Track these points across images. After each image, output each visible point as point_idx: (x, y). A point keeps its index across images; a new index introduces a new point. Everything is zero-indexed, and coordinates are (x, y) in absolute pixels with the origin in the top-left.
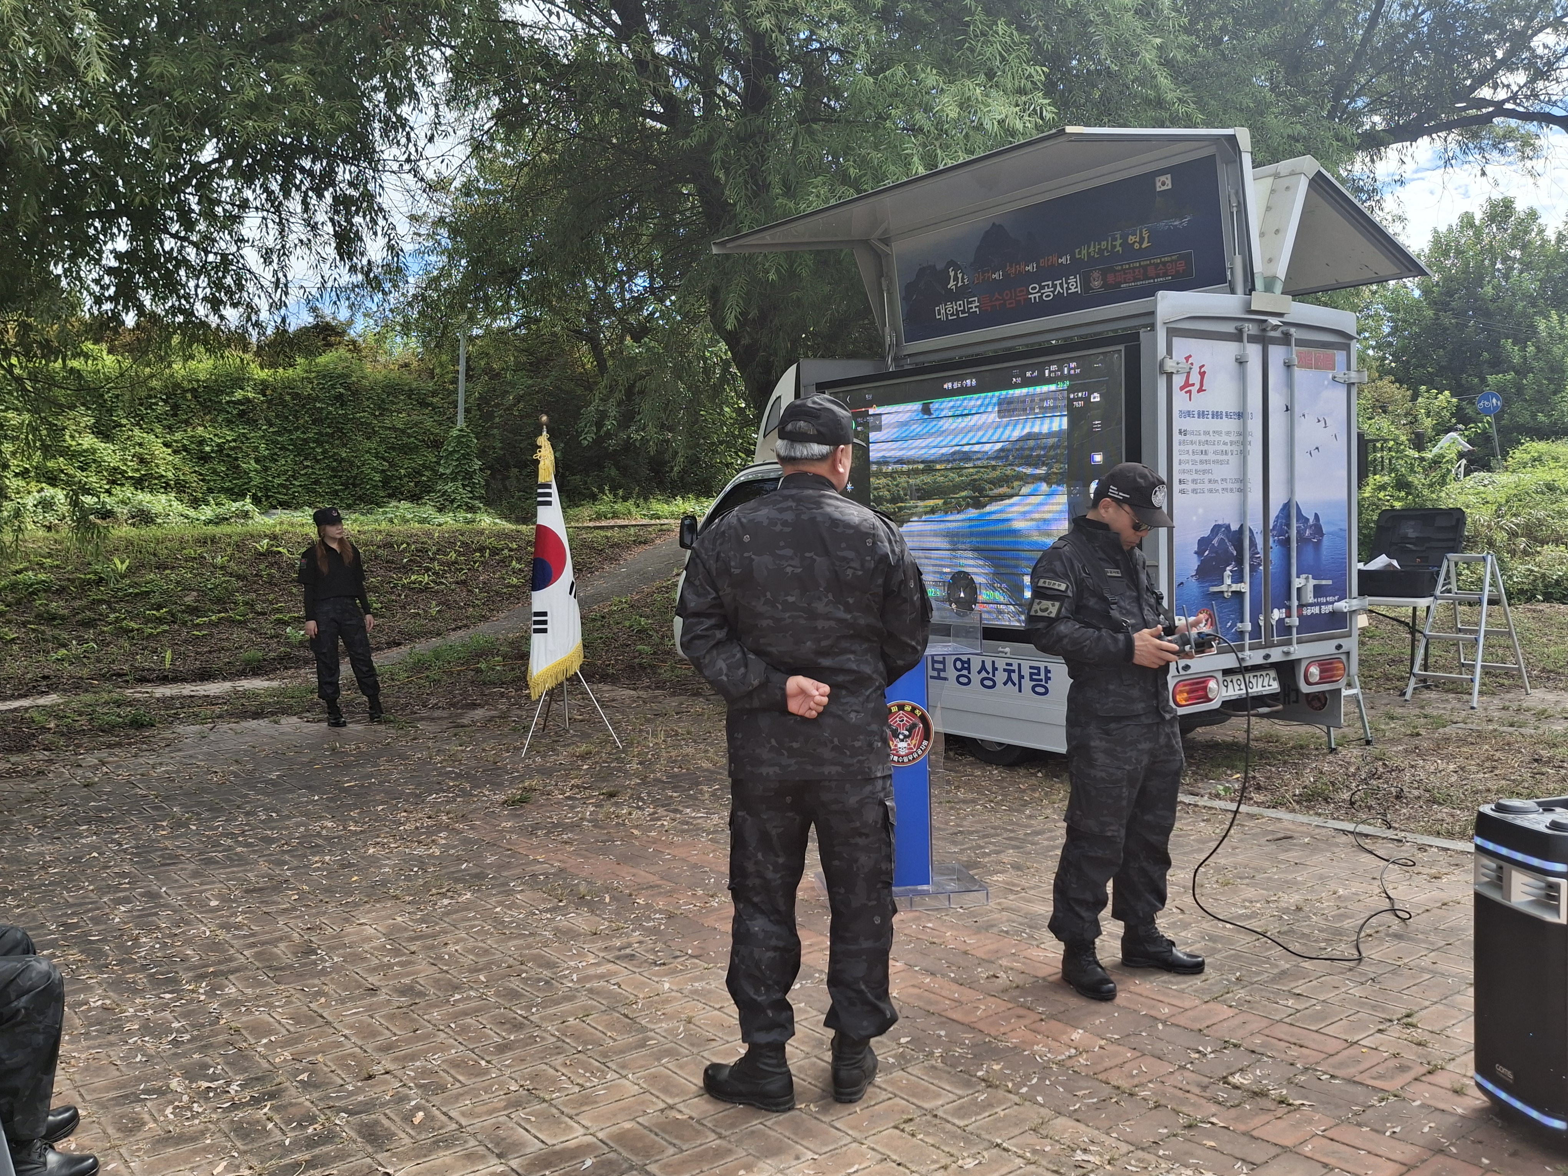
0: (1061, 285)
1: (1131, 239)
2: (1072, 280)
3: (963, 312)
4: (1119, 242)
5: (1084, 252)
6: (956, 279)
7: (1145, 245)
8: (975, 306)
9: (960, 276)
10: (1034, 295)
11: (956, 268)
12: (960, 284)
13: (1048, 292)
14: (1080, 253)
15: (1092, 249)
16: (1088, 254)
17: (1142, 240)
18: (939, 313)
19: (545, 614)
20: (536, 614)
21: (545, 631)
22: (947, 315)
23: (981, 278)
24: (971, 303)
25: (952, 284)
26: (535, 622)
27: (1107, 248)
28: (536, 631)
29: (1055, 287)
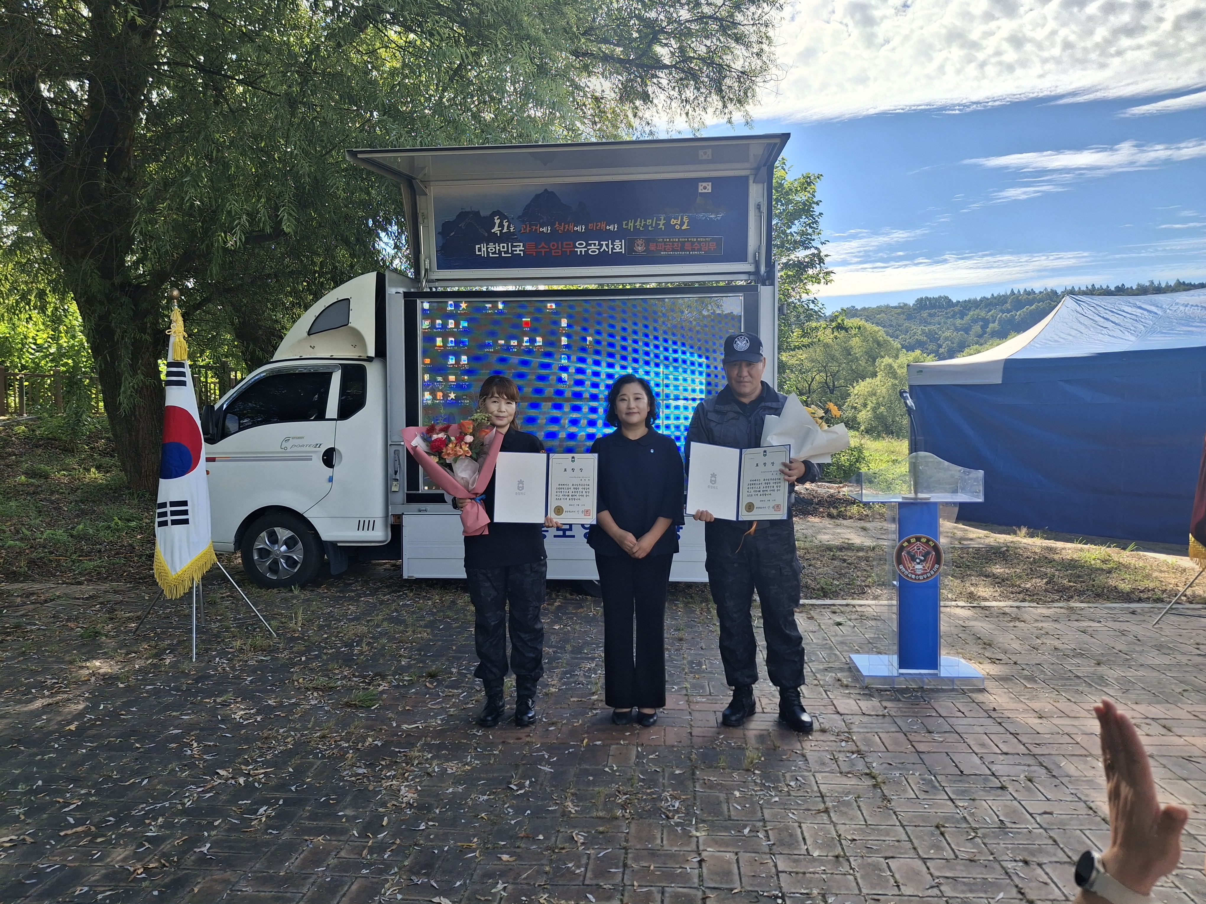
0: (607, 246)
1: (673, 222)
2: (617, 243)
3: (505, 253)
4: (663, 222)
6: (501, 225)
7: (684, 227)
8: (519, 249)
9: (506, 224)
10: (580, 248)
11: (502, 217)
12: (505, 230)
13: (594, 249)
14: (627, 224)
15: (638, 223)
16: (635, 226)
17: (682, 224)
18: (480, 250)
19: (185, 503)
20: (173, 504)
21: (186, 522)
22: (488, 253)
23: (528, 229)
24: (516, 246)
25: (496, 229)
26: (173, 513)
27: (652, 225)
28: (174, 522)
29: (601, 246)
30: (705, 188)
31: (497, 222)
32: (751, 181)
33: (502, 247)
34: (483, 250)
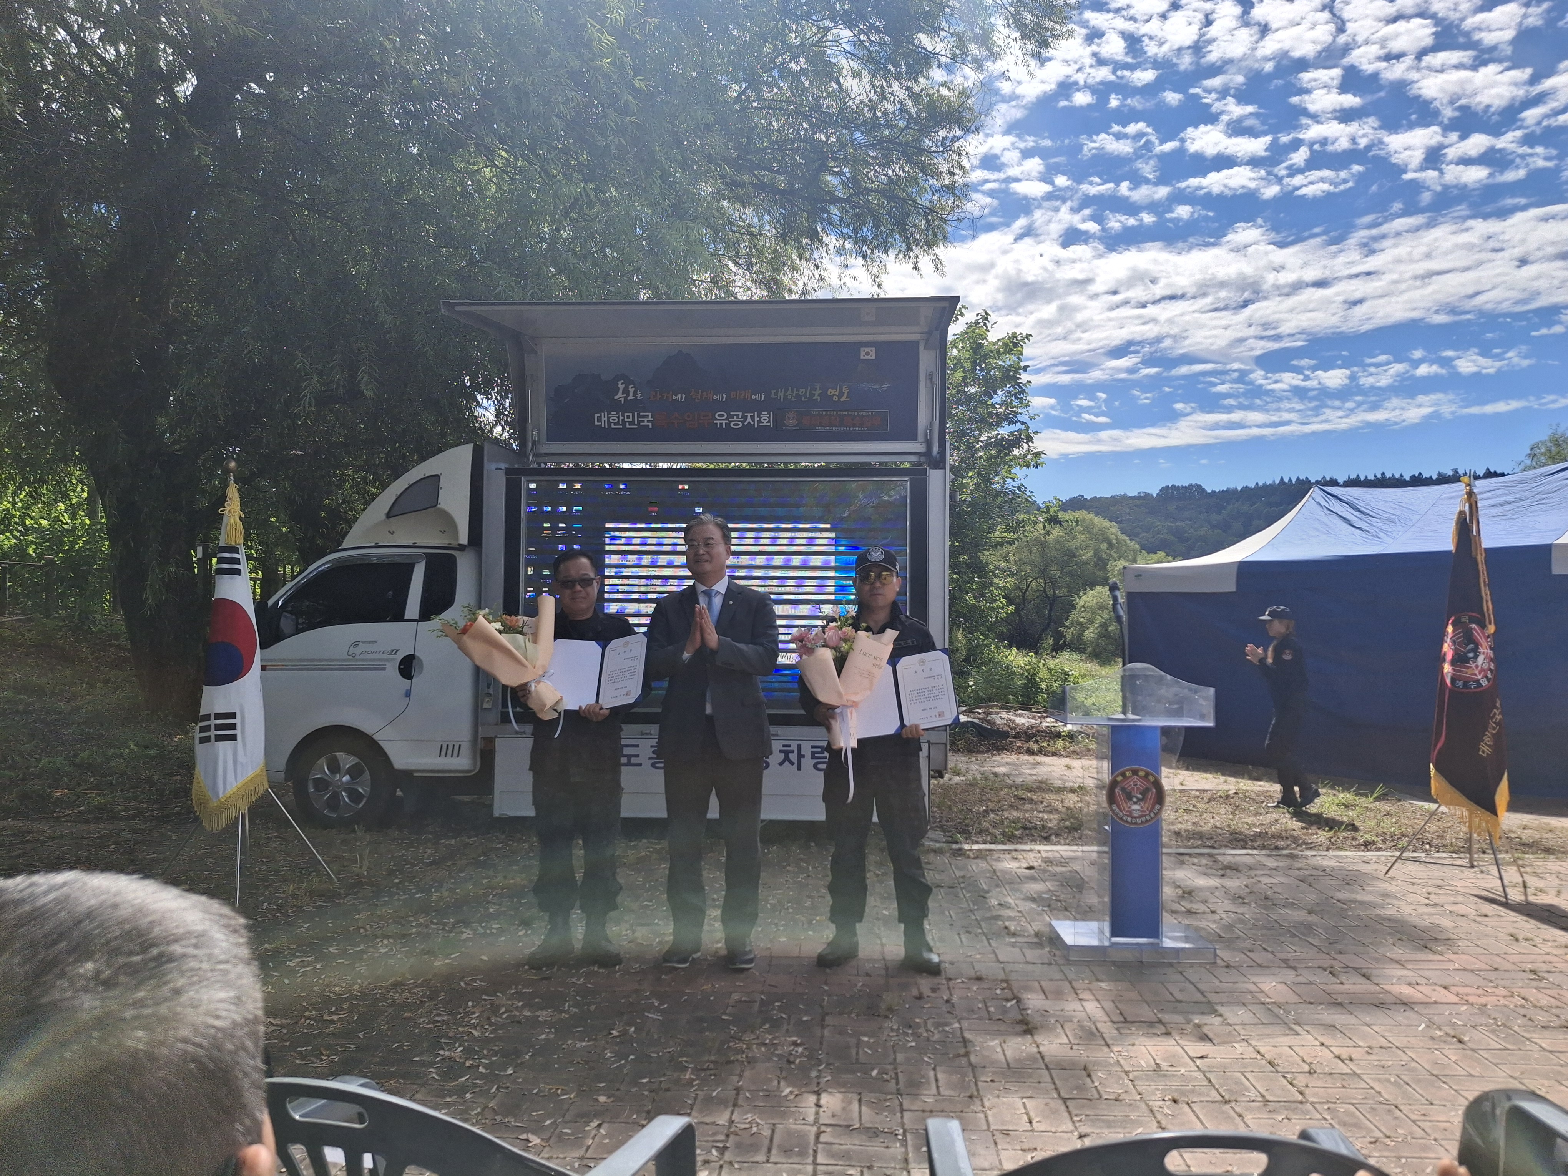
0: (752, 418)
1: (830, 392)
2: (765, 415)
3: (632, 423)
4: (818, 392)
5: (781, 394)
6: (626, 391)
7: (844, 399)
8: (647, 420)
9: (632, 390)
10: (720, 421)
11: (628, 382)
12: (630, 397)
13: (737, 421)
14: (776, 394)
15: (789, 392)
16: (785, 397)
17: (841, 394)
18: (599, 420)
19: (233, 715)
20: (218, 716)
21: (233, 738)
22: (610, 423)
23: (659, 396)
24: (643, 416)
25: (620, 396)
26: (218, 727)
27: (805, 395)
28: (219, 738)
29: (745, 418)
30: (868, 354)
31: (621, 387)
32: (922, 347)
33: (628, 416)
34: (603, 419)
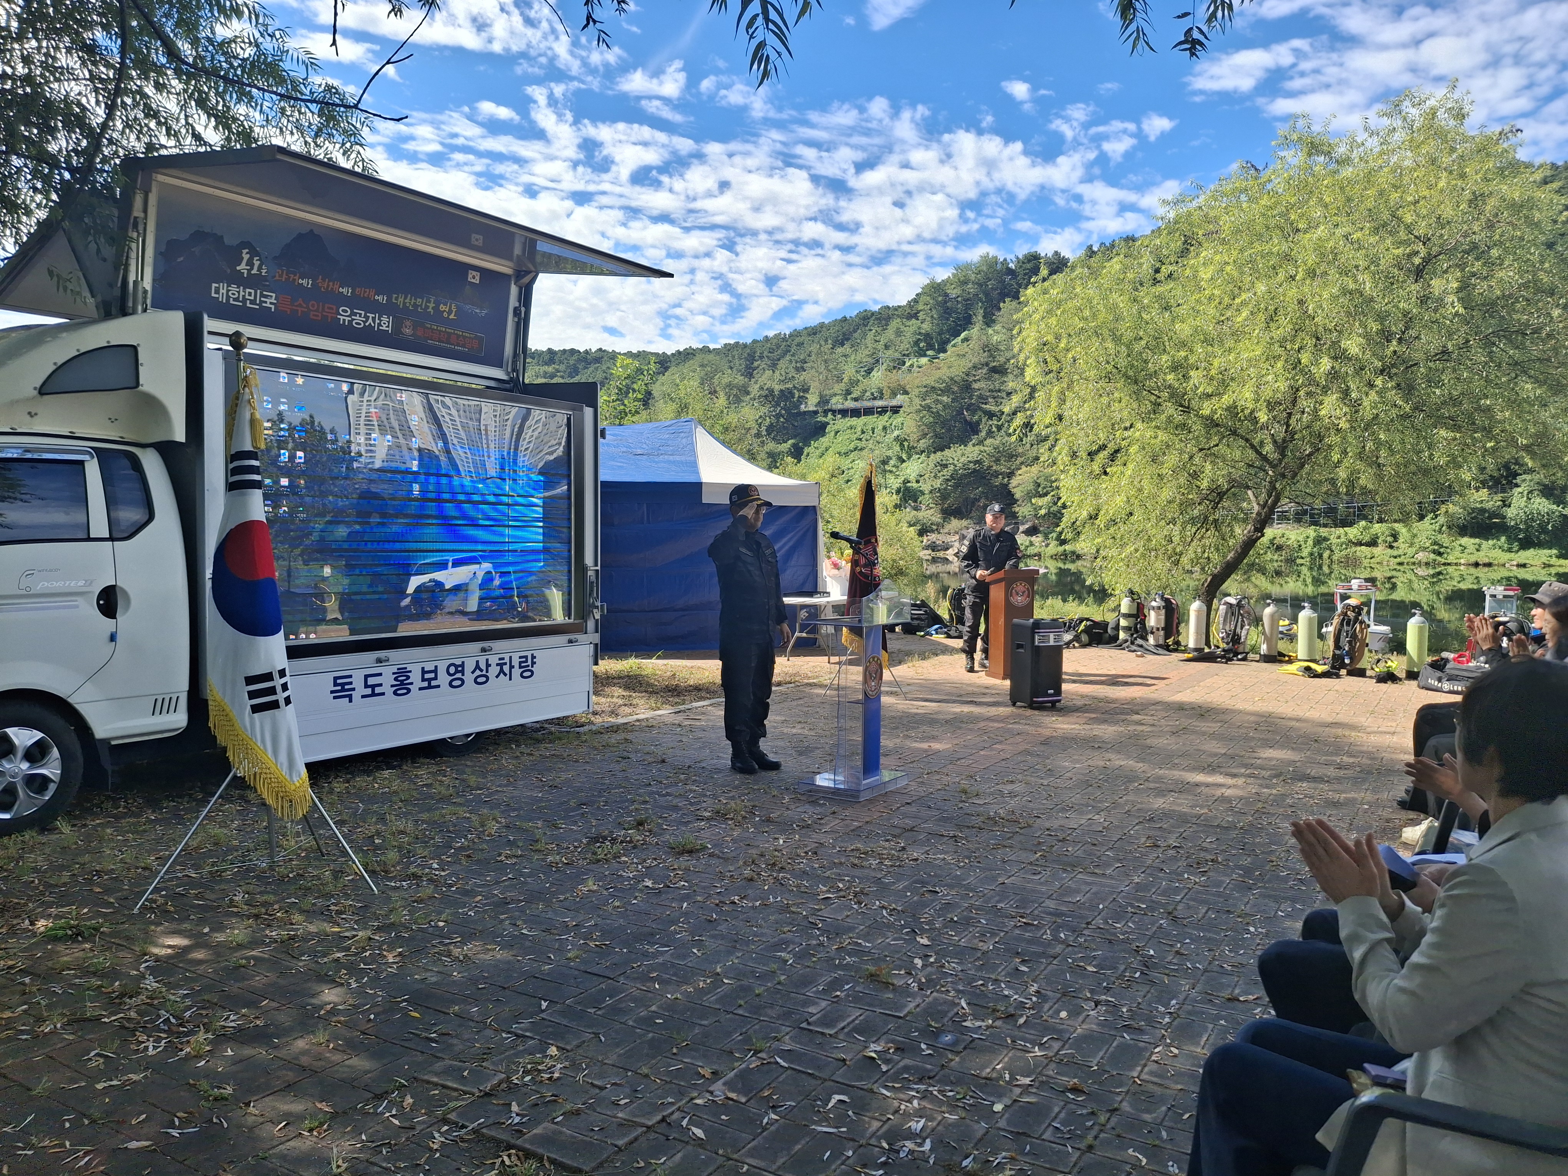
0: (374, 320)
1: (442, 307)
2: (385, 319)
3: (253, 302)
4: (432, 305)
5: (401, 300)
6: (250, 263)
7: (452, 317)
8: (270, 301)
9: (257, 263)
10: (344, 317)
11: (253, 253)
12: (254, 272)
13: (358, 321)
14: (397, 299)
15: (407, 301)
16: (404, 303)
17: (450, 312)
18: (217, 291)
22: (228, 297)
23: (284, 276)
24: (266, 296)
25: (243, 267)
27: (421, 305)
29: (367, 318)
30: (474, 277)
31: (246, 257)
33: (249, 293)
